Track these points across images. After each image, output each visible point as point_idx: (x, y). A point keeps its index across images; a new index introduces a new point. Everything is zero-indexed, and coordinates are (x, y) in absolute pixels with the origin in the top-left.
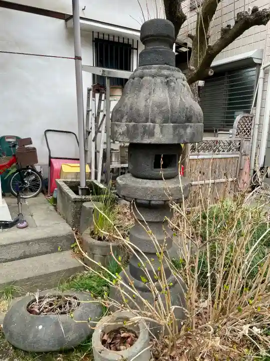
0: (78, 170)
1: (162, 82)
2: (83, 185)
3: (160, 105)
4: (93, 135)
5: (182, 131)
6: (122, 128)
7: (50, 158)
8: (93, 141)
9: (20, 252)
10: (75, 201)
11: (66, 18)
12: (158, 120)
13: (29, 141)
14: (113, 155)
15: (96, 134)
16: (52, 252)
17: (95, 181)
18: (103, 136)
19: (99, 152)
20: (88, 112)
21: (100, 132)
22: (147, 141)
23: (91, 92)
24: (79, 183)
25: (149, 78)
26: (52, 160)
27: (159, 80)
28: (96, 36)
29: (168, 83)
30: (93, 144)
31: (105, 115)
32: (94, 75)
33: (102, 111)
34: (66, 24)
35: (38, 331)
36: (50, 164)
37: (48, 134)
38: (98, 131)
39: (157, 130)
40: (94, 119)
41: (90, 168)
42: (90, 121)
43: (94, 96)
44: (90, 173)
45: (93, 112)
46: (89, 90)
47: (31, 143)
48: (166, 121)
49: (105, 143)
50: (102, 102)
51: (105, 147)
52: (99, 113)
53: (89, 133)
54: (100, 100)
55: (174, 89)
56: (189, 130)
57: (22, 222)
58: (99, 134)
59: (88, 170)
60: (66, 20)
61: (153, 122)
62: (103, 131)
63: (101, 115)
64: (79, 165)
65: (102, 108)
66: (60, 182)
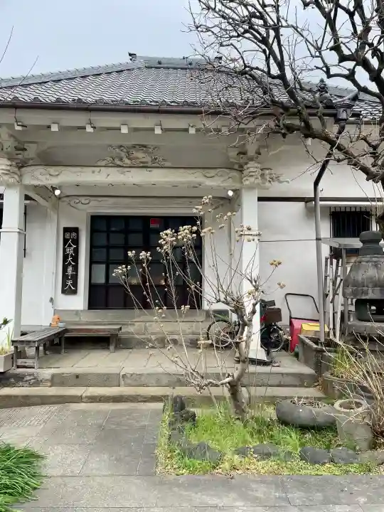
0: (317, 329)
1: (372, 266)
2: (322, 340)
3: (371, 278)
4: (331, 297)
6: (349, 290)
7: (291, 318)
8: (331, 302)
9: (276, 382)
10: (317, 350)
11: (306, 200)
12: (370, 286)
13: (273, 303)
14: (351, 315)
15: (334, 296)
16: (300, 386)
17: (334, 339)
19: (336, 313)
20: (326, 277)
21: (338, 294)
22: (365, 298)
23: (329, 260)
24: (319, 339)
25: (364, 263)
26: (293, 320)
27: (370, 264)
28: (333, 210)
29: (376, 265)
30: (331, 305)
31: (342, 280)
32: (331, 247)
33: (339, 276)
34: (306, 206)
35: (299, 412)
36: (291, 323)
37: (288, 297)
38: (335, 293)
39: (370, 291)
40: (331, 284)
41: (329, 328)
42: (328, 285)
43: (332, 264)
44: (329, 332)
45: (331, 277)
46: (327, 259)
47: (275, 305)
48: (375, 286)
49: (342, 305)
50: (340, 268)
51: (343, 308)
52: (336, 278)
53: (327, 295)
54: (337, 266)
55: (380, 269)
57: (275, 362)
58: (336, 296)
59: (327, 330)
60: (306, 202)
61: (367, 286)
62: (341, 294)
63: (339, 279)
64: (318, 324)
65: (339, 274)
66: (302, 336)
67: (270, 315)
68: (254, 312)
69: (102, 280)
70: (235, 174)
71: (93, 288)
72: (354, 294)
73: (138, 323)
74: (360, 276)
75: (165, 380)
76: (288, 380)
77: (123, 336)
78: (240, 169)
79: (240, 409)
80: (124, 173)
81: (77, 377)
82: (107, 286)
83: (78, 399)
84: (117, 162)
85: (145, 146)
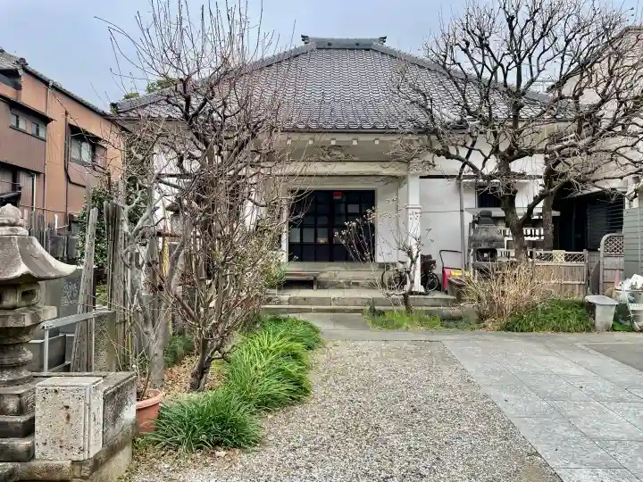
3: (484, 237)
6: (472, 244)
7: (443, 268)
13: (430, 257)
23: (472, 225)
26: (445, 269)
27: (484, 229)
32: (473, 216)
36: (443, 272)
37: (442, 253)
39: (483, 244)
61: (481, 242)
66: (450, 279)
67: (427, 264)
68: (417, 256)
69: (298, 240)
70: (403, 165)
71: (291, 246)
72: (474, 246)
73: (329, 271)
74: (478, 236)
75: (359, 302)
76: (438, 302)
77: (321, 280)
78: (408, 162)
79: (409, 310)
80: (325, 166)
81: (305, 299)
82: (302, 244)
83: (310, 311)
84: (322, 158)
85: (340, 146)
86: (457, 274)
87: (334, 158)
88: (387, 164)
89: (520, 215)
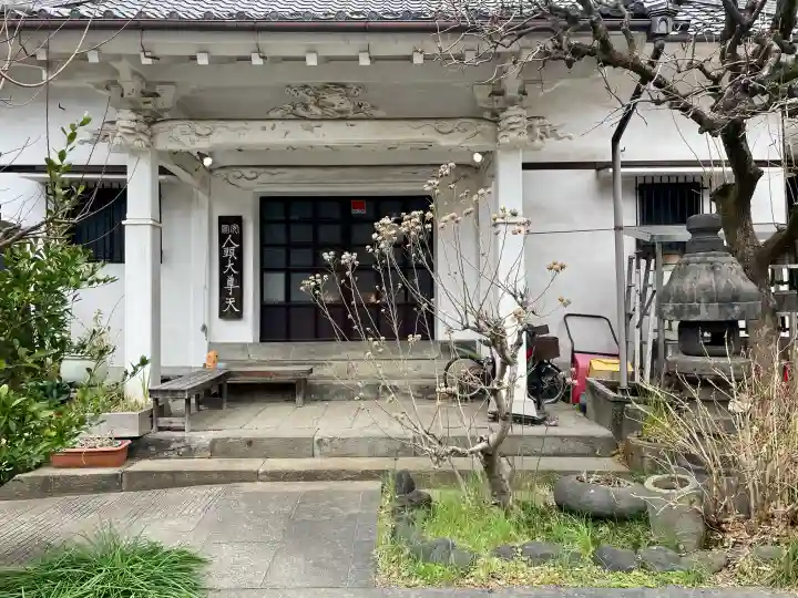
0: (616, 368)
1: (707, 269)
2: (624, 385)
3: (705, 288)
4: (637, 318)
5: (729, 310)
6: (669, 307)
7: (573, 352)
8: (637, 327)
10: (616, 401)
11: (597, 166)
12: (702, 300)
13: (545, 329)
14: (669, 347)
15: (642, 318)
16: (589, 456)
17: (641, 383)
18: (652, 320)
19: (645, 343)
20: (629, 288)
21: (648, 315)
22: (695, 319)
23: (634, 261)
24: (618, 384)
25: (694, 265)
26: (577, 355)
27: (704, 266)
28: (640, 181)
29: (713, 268)
30: (638, 331)
31: (654, 292)
32: (638, 241)
33: (651, 286)
34: (598, 175)
35: (590, 494)
36: (574, 361)
37: (568, 319)
38: (644, 313)
39: (703, 309)
40: (638, 297)
41: (633, 366)
42: (632, 300)
43: (638, 267)
44: (633, 373)
45: (637, 287)
46: (631, 259)
47: (548, 332)
48: (711, 301)
49: (655, 331)
50: (651, 273)
51: (656, 336)
52: (645, 289)
53: (631, 316)
54: (648, 270)
55: (719, 273)
56: (736, 308)
57: (550, 420)
58: (646, 318)
59: (630, 369)
60: (598, 170)
61: (698, 302)
62: (652, 315)
63: (650, 291)
64: (618, 361)
65: (650, 282)
66: (591, 380)
67: (541, 347)
68: (518, 344)
69: (280, 297)
70: (484, 126)
71: (267, 311)
72: (676, 313)
73: (337, 361)
74: (688, 285)
75: (382, 447)
76: (571, 446)
77: (316, 382)
78: (495, 119)
79: (498, 490)
80: (311, 130)
81: (250, 443)
82: (288, 305)
83: (252, 476)
84: (301, 112)
85: (343, 86)
86: (604, 367)
87: (330, 112)
88: (448, 125)
89: (763, 234)
